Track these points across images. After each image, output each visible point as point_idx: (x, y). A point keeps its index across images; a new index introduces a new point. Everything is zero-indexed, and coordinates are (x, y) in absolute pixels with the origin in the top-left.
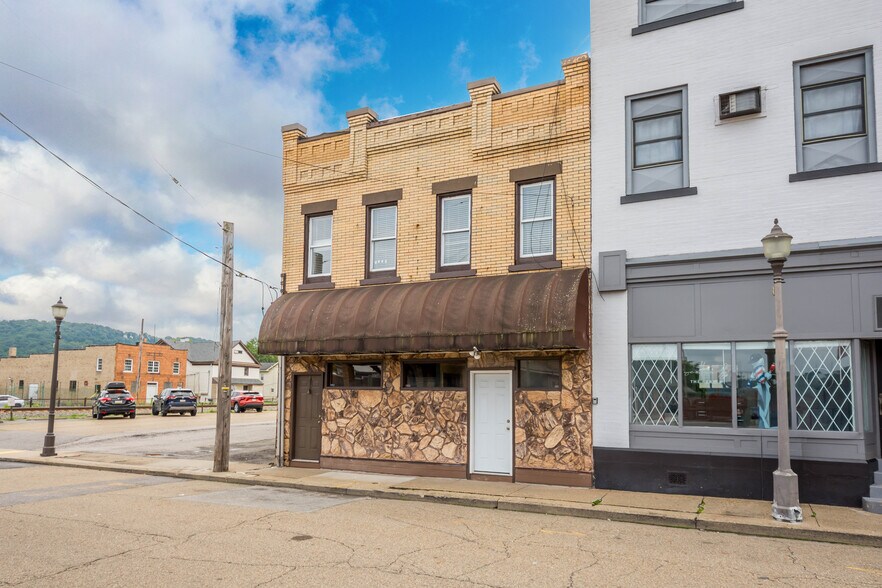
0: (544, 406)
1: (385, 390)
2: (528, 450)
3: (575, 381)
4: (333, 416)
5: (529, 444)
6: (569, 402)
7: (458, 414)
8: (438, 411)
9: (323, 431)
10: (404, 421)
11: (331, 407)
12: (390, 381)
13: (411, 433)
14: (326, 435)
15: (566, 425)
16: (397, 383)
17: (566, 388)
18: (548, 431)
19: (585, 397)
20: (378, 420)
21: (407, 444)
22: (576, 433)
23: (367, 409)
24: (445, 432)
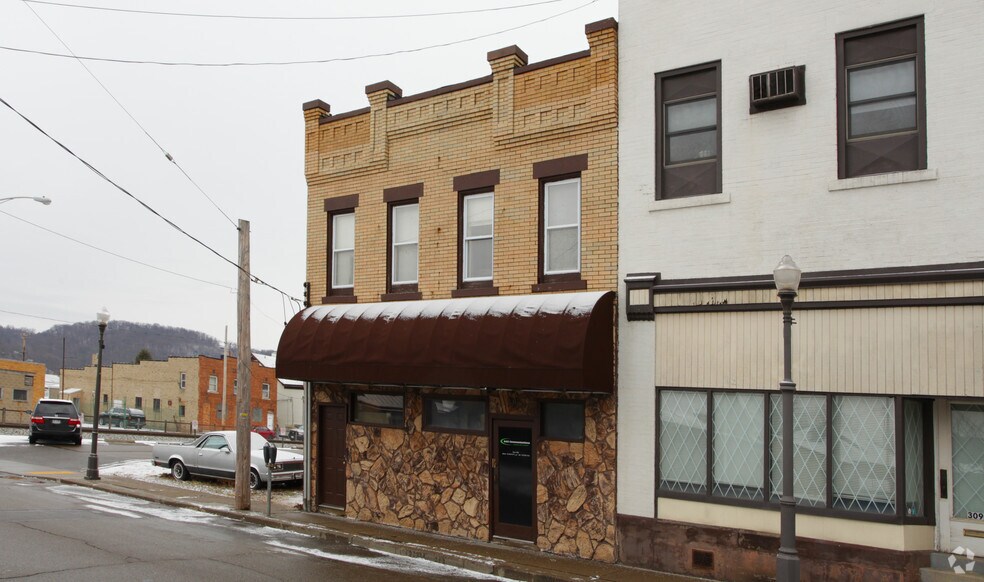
0: (567, 460)
1: (407, 429)
2: (550, 513)
3: (599, 433)
4: (356, 456)
5: (550, 505)
6: (592, 458)
7: (479, 463)
8: (459, 459)
9: (348, 473)
10: (426, 468)
11: (355, 446)
12: (412, 419)
13: (432, 483)
14: (351, 478)
15: (589, 485)
16: (418, 423)
17: (589, 440)
18: (570, 491)
19: (609, 452)
20: (401, 465)
21: (429, 496)
22: (599, 495)
24: (467, 484)
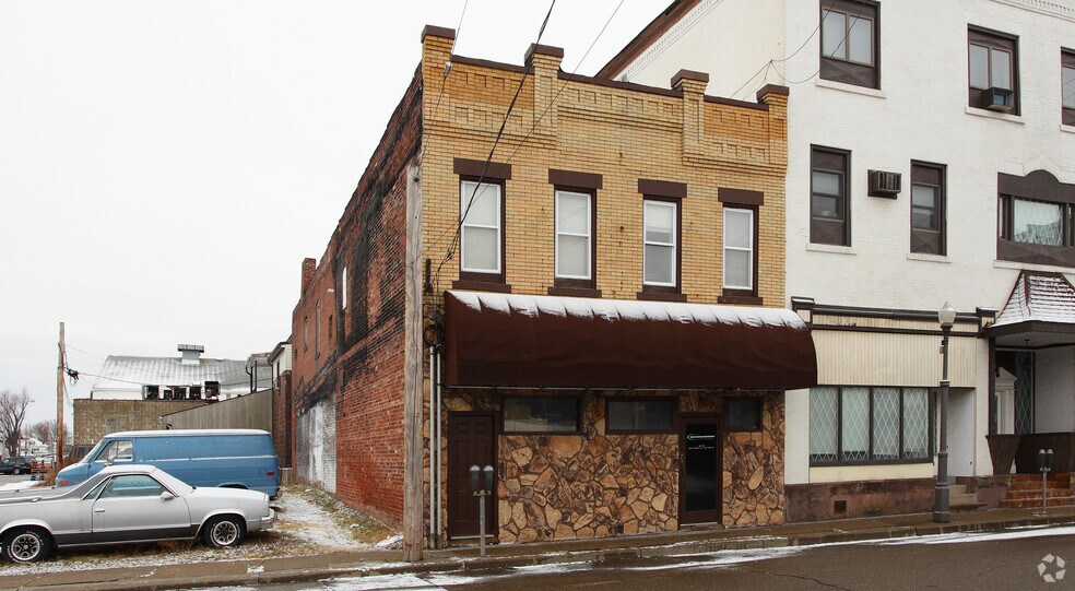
0: (748, 447)
1: (587, 435)
2: (734, 493)
3: (773, 423)
4: (515, 471)
5: (734, 488)
7: (669, 460)
8: (648, 458)
9: (501, 492)
10: (610, 472)
11: (513, 460)
12: (592, 423)
13: (617, 486)
14: (506, 498)
15: (766, 465)
16: (601, 426)
17: (766, 429)
18: (751, 472)
20: (575, 474)
21: (612, 500)
22: (773, 472)
23: (561, 460)
24: (655, 481)
